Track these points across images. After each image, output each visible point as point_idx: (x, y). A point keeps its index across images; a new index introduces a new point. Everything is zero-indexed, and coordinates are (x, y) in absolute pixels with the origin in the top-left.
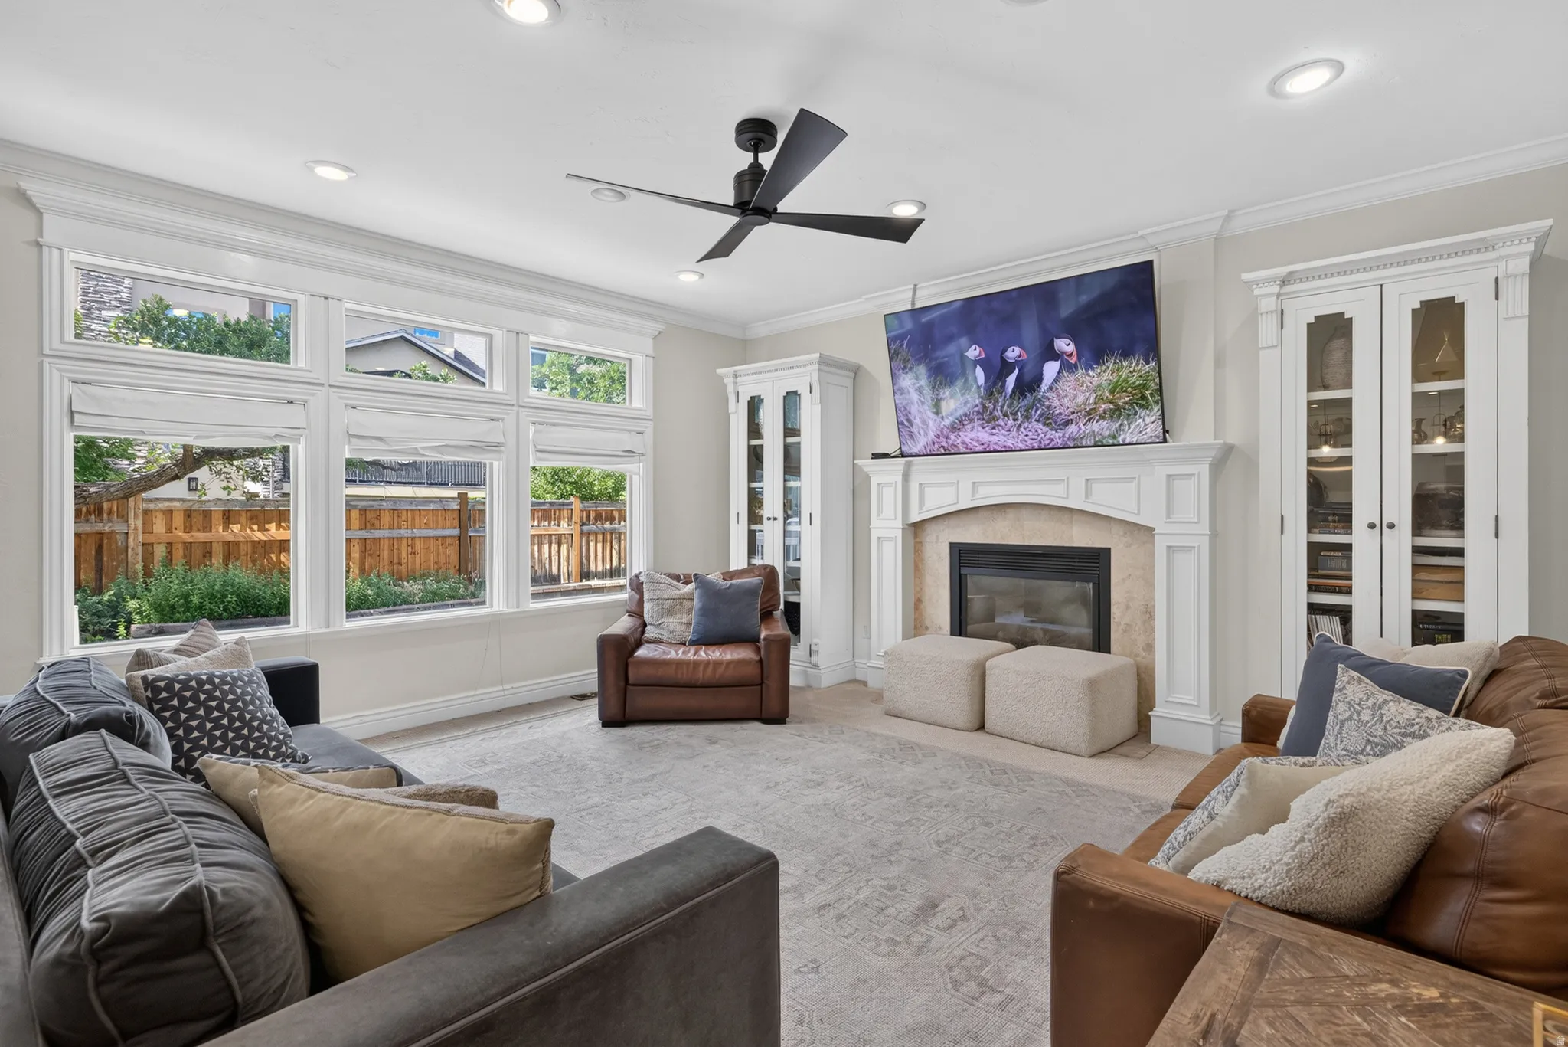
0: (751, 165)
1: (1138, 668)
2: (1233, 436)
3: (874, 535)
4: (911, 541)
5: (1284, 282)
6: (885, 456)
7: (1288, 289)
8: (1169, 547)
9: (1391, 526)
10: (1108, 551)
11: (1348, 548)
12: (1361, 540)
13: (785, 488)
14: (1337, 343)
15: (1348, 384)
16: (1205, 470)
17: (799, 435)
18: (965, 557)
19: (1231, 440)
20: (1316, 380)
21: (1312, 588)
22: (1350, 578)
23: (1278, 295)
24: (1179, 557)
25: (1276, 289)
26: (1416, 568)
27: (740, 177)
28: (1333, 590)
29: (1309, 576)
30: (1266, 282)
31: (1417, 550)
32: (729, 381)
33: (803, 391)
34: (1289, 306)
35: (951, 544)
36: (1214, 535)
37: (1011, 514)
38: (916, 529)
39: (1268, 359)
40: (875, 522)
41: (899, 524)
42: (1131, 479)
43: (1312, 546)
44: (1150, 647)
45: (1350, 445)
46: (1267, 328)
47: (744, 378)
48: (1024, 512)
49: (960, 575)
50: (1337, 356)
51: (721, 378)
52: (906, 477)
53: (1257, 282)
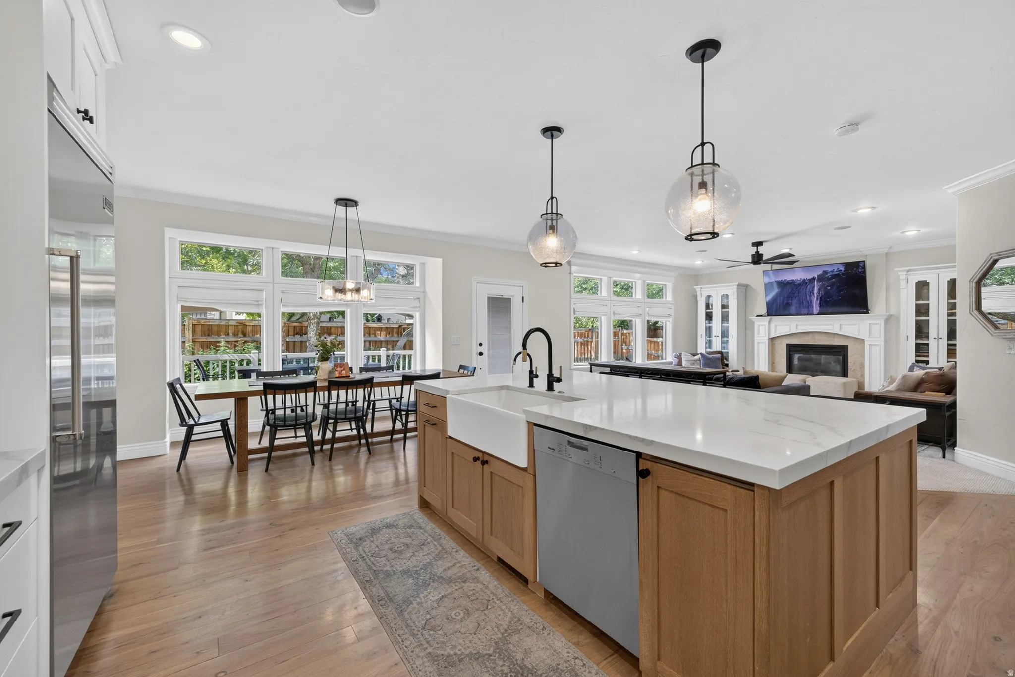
0: (756, 252)
1: (859, 383)
2: (893, 311)
3: (756, 342)
4: (771, 343)
5: (908, 271)
6: (762, 316)
7: (908, 273)
8: (870, 345)
9: (941, 338)
10: (848, 346)
11: (928, 345)
12: (932, 343)
13: (722, 326)
14: (925, 287)
15: (928, 300)
16: (882, 322)
17: (728, 308)
18: (792, 349)
19: (891, 313)
20: (918, 297)
21: (917, 356)
22: (928, 353)
23: (906, 274)
24: (873, 348)
25: (906, 273)
26: (948, 349)
27: (753, 256)
28: (924, 356)
29: (916, 353)
30: (902, 271)
31: (948, 345)
32: (698, 291)
33: (730, 294)
34: (910, 277)
35: (787, 345)
36: (886, 342)
37: (811, 335)
38: (772, 340)
39: (903, 293)
40: (756, 337)
41: (767, 338)
42: (856, 324)
43: (917, 344)
44: (863, 376)
45: (929, 316)
46: (903, 284)
47: (704, 290)
48: (816, 334)
49: (790, 355)
50: (925, 291)
51: (695, 289)
52: (769, 323)
53: (900, 271)
